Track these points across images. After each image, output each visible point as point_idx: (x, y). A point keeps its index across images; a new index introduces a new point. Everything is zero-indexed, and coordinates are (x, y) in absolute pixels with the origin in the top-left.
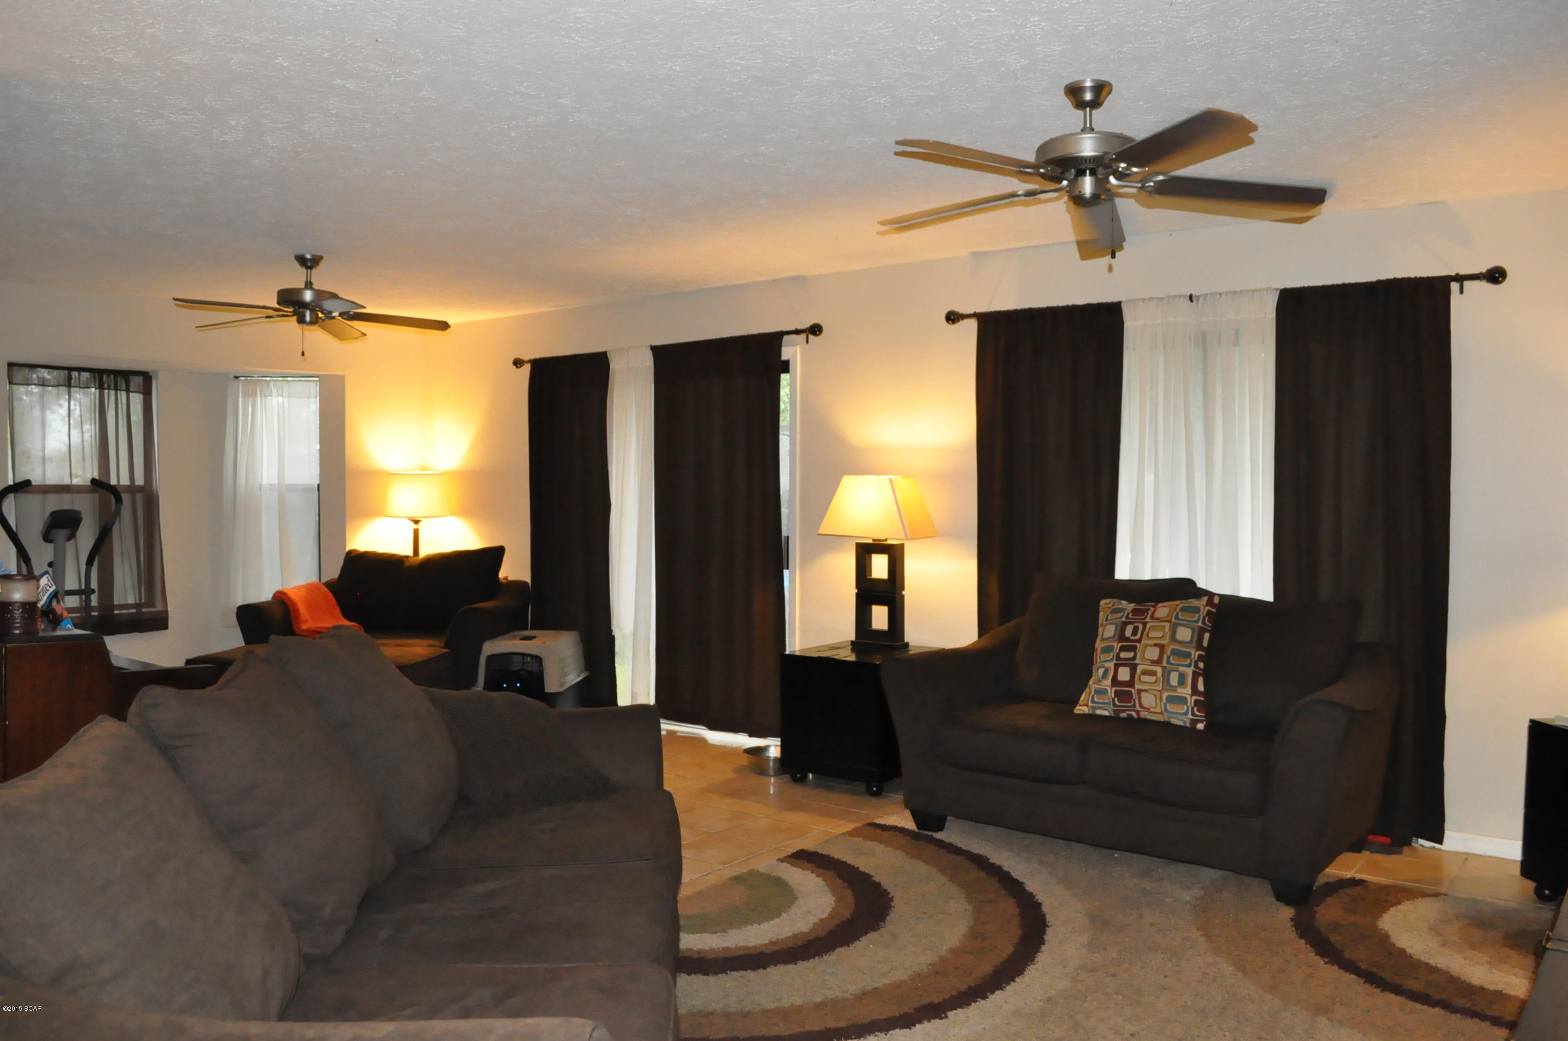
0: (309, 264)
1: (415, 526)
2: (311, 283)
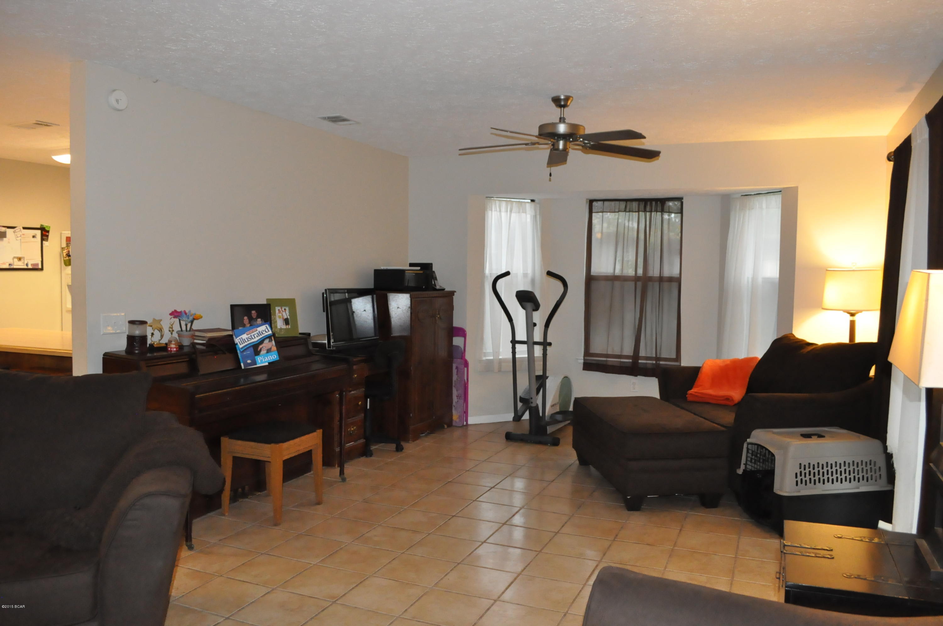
0: (562, 103)
1: (852, 318)
2: (564, 119)
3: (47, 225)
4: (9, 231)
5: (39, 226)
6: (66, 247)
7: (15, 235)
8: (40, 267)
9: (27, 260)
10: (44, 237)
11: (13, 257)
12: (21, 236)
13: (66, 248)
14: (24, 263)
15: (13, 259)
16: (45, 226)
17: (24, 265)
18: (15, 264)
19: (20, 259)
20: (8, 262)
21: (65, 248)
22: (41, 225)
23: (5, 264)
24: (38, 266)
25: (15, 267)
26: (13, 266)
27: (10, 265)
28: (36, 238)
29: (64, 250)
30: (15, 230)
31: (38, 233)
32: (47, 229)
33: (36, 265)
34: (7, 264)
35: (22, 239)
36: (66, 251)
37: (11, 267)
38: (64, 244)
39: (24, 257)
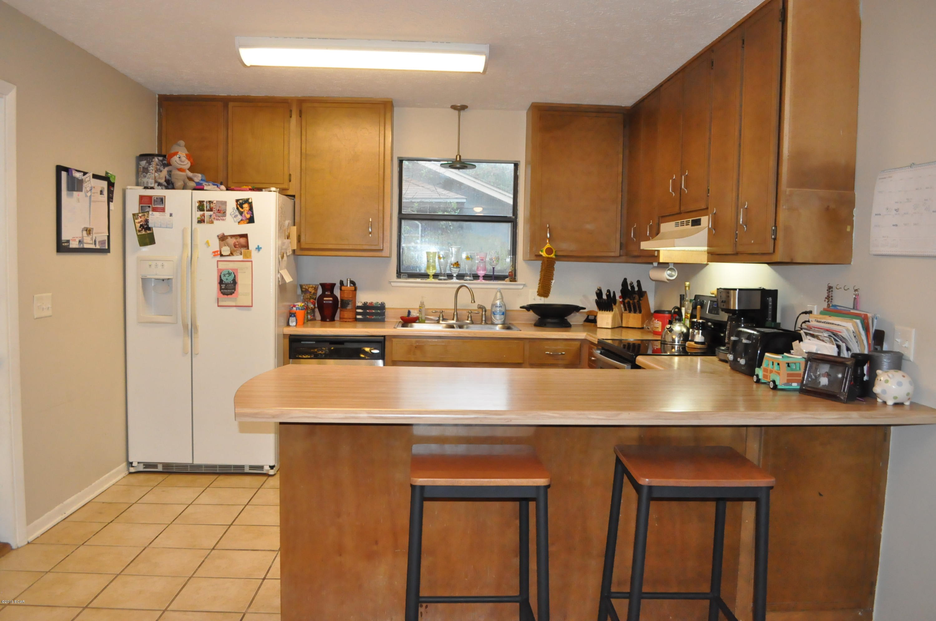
3: (111, 173)
5: (104, 174)
6: (140, 213)
8: (106, 247)
9: (95, 233)
10: (110, 195)
11: (83, 227)
12: (91, 190)
13: (140, 215)
14: (92, 239)
15: (82, 231)
16: (110, 175)
17: (92, 244)
18: (85, 241)
19: (89, 231)
20: (77, 237)
21: (138, 215)
22: (107, 173)
25: (85, 246)
26: (83, 243)
27: (80, 241)
28: (103, 194)
29: (137, 218)
30: (88, 179)
31: (104, 184)
32: (112, 180)
33: (102, 242)
34: (78, 240)
35: (92, 195)
36: (140, 220)
37: (81, 246)
38: (133, 207)
39: (93, 229)
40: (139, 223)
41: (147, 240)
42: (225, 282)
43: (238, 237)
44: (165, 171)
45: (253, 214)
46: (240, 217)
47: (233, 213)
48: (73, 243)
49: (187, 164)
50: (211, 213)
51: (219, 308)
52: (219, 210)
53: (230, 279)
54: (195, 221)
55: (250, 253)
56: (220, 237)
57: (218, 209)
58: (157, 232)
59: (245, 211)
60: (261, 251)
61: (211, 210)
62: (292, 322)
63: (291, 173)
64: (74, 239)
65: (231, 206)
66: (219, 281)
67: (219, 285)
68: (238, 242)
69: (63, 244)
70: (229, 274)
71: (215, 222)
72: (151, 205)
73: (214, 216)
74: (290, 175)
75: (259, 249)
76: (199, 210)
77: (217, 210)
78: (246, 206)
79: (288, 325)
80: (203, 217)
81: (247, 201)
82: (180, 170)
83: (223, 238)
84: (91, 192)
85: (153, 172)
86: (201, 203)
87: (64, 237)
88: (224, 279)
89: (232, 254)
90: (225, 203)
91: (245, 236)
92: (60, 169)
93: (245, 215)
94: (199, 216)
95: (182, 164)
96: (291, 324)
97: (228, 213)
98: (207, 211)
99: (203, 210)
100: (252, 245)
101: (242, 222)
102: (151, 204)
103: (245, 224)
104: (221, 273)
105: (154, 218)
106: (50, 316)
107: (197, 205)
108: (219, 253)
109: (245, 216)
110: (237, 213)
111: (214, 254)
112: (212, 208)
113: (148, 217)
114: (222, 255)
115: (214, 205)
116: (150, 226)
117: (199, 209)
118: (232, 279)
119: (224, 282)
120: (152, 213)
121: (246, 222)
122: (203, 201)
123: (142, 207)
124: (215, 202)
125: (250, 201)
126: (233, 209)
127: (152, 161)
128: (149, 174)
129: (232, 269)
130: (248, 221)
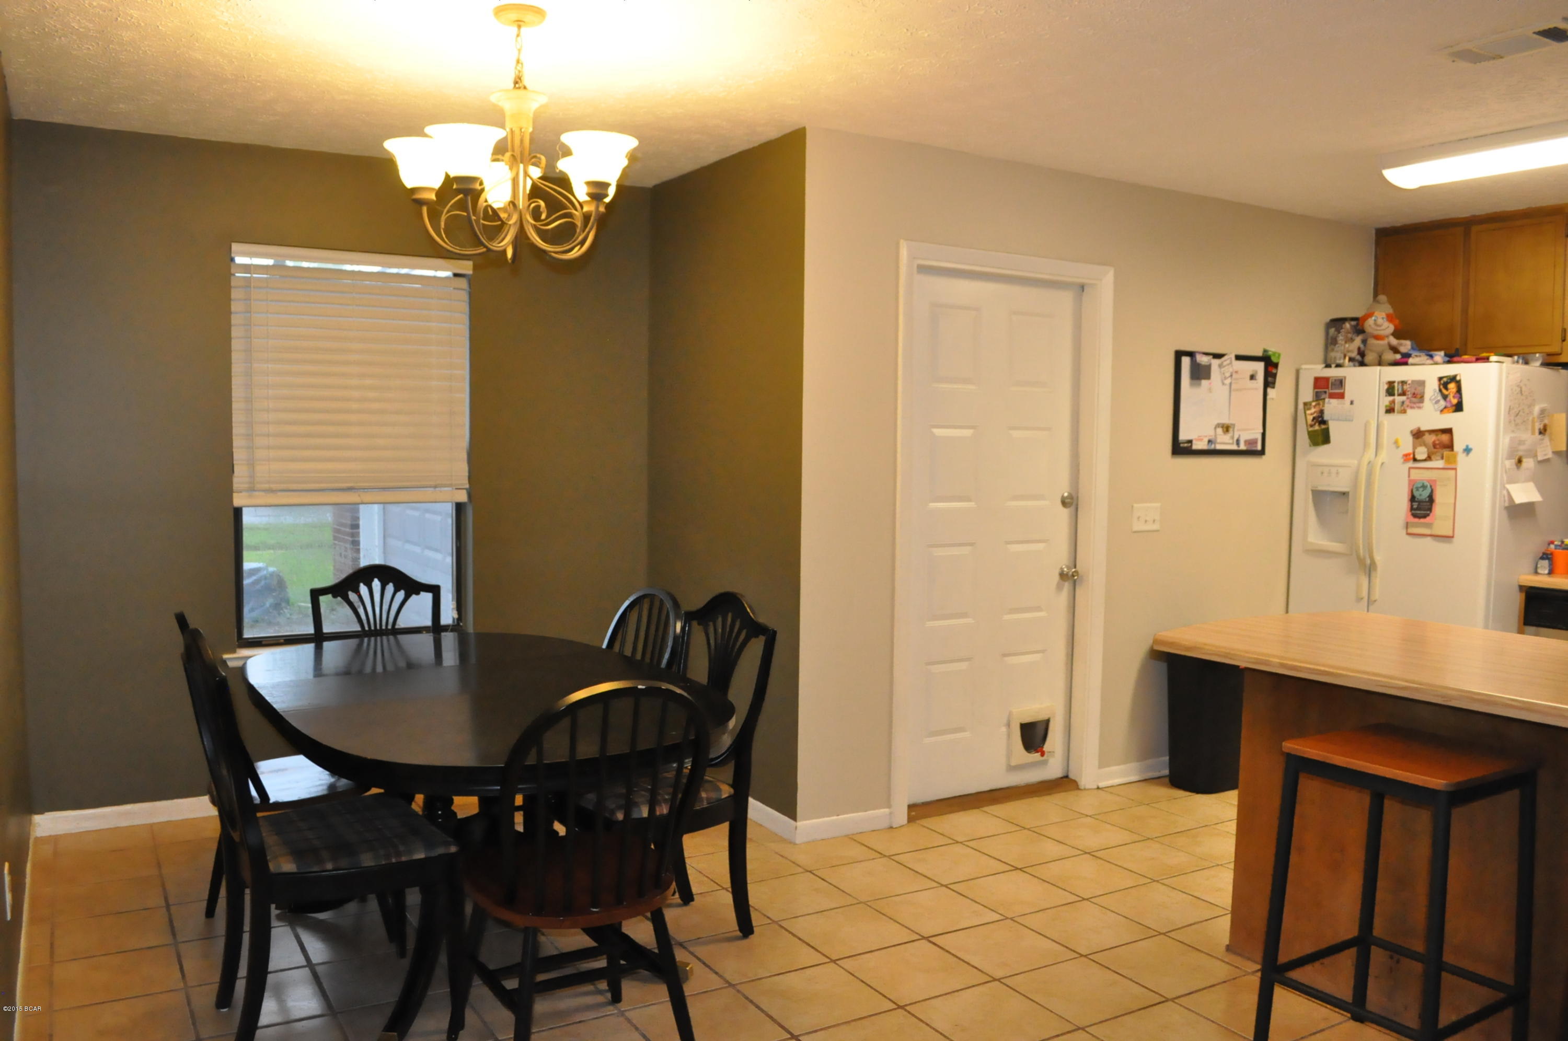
3: (1273, 350)
4: (1215, 363)
5: (1259, 353)
6: (1313, 401)
7: (1221, 372)
8: (1259, 447)
9: (1238, 430)
10: (1270, 379)
11: (1216, 422)
12: (1231, 376)
13: (1314, 404)
14: (1233, 438)
15: (1215, 428)
16: (1270, 353)
17: (1233, 444)
18: (1218, 441)
19: (1227, 428)
20: (1206, 436)
21: (1311, 405)
22: (1265, 351)
23: (1201, 440)
24: (1256, 447)
25: (1219, 447)
26: (1215, 444)
27: (1210, 441)
28: (1256, 379)
29: (1309, 409)
30: (1222, 362)
31: (1260, 367)
32: (1274, 359)
33: (1253, 442)
34: (1206, 440)
35: (1233, 382)
36: (1313, 410)
37: (1212, 447)
38: (1307, 394)
39: (1234, 425)
40: (1312, 414)
41: (1320, 439)
42: (1418, 499)
43: (1441, 433)
44: (1358, 341)
45: (1461, 397)
46: (1443, 403)
47: (1433, 397)
48: (1199, 443)
49: (1388, 328)
50: (1404, 398)
51: (1408, 537)
52: (1414, 394)
53: (1425, 495)
54: (1383, 410)
55: (1455, 456)
56: (1414, 433)
57: (1413, 391)
58: (1334, 429)
59: (1451, 393)
60: (1471, 454)
61: (1403, 393)
62: (1544, 567)
63: (1565, 327)
64: (1201, 438)
65: (1432, 388)
66: (1410, 497)
67: (1410, 503)
68: (1438, 440)
69: (1182, 445)
70: (1424, 487)
71: (1409, 411)
72: (1327, 390)
73: (1407, 403)
74: (1564, 331)
75: (1468, 450)
76: (1387, 395)
77: (1412, 393)
78: (1452, 386)
79: (1536, 572)
80: (1393, 405)
81: (1453, 379)
82: (1377, 338)
83: (1418, 435)
84: (1231, 379)
85: (1343, 342)
86: (1391, 384)
87: (1183, 437)
88: (1416, 494)
89: (1429, 458)
90: (1422, 383)
91: (1449, 431)
92: (1179, 355)
93: (1450, 399)
94: (1387, 403)
95: (1379, 328)
96: (1539, 571)
97: (1427, 396)
98: (1399, 395)
99: (1393, 395)
100: (1458, 446)
101: (1445, 410)
102: (1328, 388)
103: (1450, 412)
104: (1413, 486)
105: (1331, 407)
106: (1157, 531)
107: (1386, 387)
108: (1412, 456)
109: (1450, 402)
110: (1440, 397)
111: (1405, 458)
112: (1406, 390)
113: (1323, 406)
114: (1415, 460)
115: (1408, 386)
116: (1325, 418)
117: (1388, 393)
118: (1428, 494)
119: (1416, 499)
120: (1329, 401)
121: (1451, 410)
122: (1394, 382)
123: (1317, 392)
124: (1409, 382)
125: (1458, 378)
126: (1435, 390)
127: (1342, 328)
128: (1337, 346)
129: (1428, 481)
130: (1454, 408)
